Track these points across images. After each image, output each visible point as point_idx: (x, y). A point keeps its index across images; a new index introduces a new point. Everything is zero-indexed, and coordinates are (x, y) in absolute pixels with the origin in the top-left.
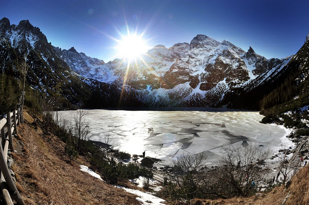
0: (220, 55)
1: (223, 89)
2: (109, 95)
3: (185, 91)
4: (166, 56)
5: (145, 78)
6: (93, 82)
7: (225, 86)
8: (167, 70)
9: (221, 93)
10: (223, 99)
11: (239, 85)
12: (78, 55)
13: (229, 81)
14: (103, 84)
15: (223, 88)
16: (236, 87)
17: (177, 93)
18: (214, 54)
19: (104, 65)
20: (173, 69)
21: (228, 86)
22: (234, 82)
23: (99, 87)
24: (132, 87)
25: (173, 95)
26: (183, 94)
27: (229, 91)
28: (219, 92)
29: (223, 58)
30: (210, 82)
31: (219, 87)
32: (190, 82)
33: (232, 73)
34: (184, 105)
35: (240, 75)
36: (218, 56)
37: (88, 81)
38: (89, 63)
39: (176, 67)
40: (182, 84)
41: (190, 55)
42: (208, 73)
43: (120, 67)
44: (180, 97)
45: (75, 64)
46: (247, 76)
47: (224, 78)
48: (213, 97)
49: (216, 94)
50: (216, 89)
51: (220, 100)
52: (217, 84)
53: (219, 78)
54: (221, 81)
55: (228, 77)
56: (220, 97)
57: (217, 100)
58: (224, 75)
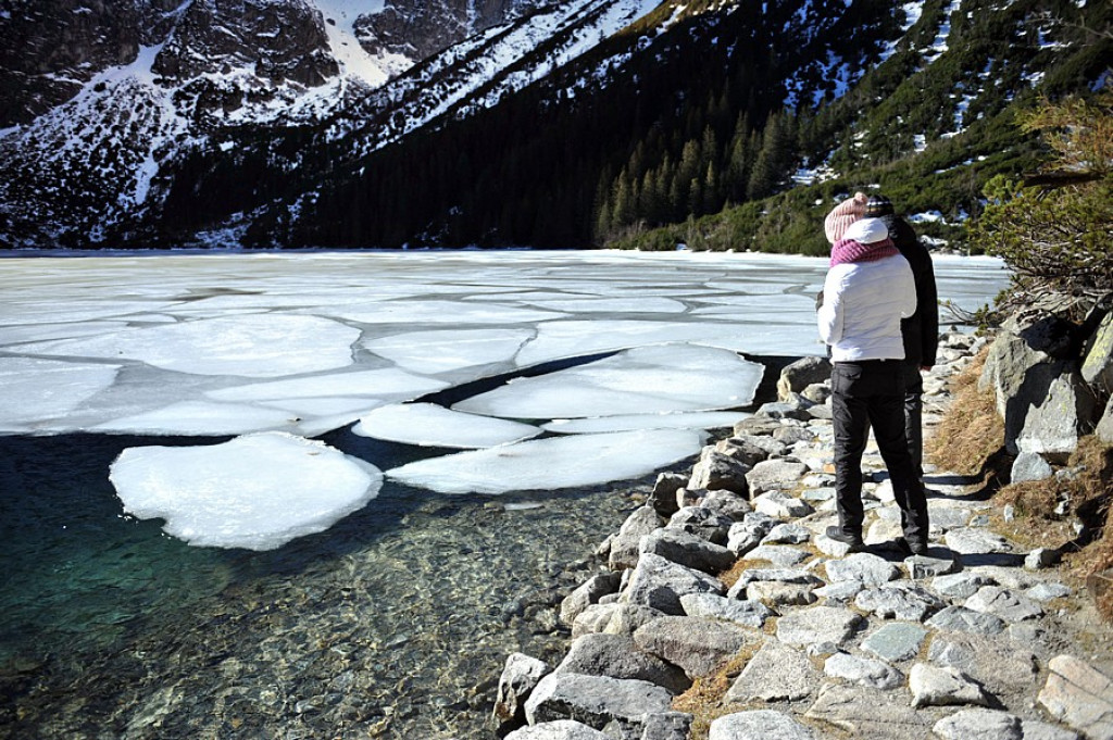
1: (134, 128)
7: (150, 104)
9: (124, 154)
10: (148, 198)
11: (258, 107)
13: (177, 73)
15: (134, 117)
16: (237, 116)
21: (177, 104)
22: (223, 86)
27: (189, 141)
28: (106, 143)
31: (100, 106)
33: (210, 17)
35: (269, 43)
46: (320, 55)
47: (136, 50)
48: (65, 177)
49: (86, 160)
50: (76, 125)
51: (127, 206)
52: (80, 82)
53: (100, 41)
54: (116, 68)
55: (175, 46)
56: (122, 181)
57: (96, 198)
58: (140, 24)
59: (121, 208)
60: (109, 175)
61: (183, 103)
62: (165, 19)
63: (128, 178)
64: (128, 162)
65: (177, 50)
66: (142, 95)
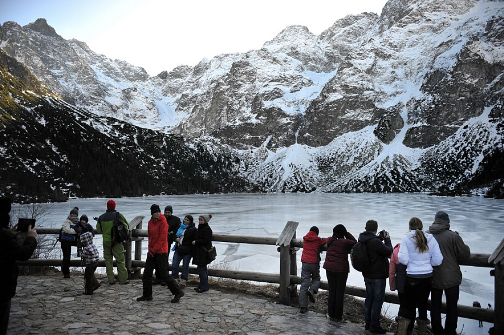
0: (475, 38)
1: (477, 142)
2: (162, 162)
3: (360, 151)
4: (311, 57)
5: (257, 118)
6: (117, 127)
7: (485, 131)
8: (314, 97)
9: (471, 153)
10: (477, 171)
12: (63, 48)
13: (500, 116)
14: (146, 134)
15: (478, 137)
17: (339, 156)
18: (453, 38)
19: (147, 83)
20: (328, 93)
21: (498, 130)
23: (136, 141)
24: (223, 143)
25: (330, 163)
26: (355, 158)
27: (499, 146)
28: (464, 149)
29: (486, 46)
30: (435, 123)
31: (464, 135)
32: (376, 126)
34: (359, 188)
36: (468, 43)
37: (102, 124)
38: (103, 73)
39: (337, 86)
40: (354, 132)
41: (377, 49)
42: (430, 98)
43: (193, 89)
44: (349, 168)
45: (56, 72)
47: (484, 109)
48: (446, 164)
49: (455, 157)
50: (454, 143)
51: (468, 174)
52: (458, 126)
53: (468, 109)
54: (474, 118)
55: (499, 105)
56: (468, 164)
57: (456, 172)
58: (485, 98)
59: (465, 176)
60: (464, 162)
61: (501, 128)
62: (497, 94)
63: (470, 163)
64: (472, 156)
65: (500, 106)
66: (483, 128)
